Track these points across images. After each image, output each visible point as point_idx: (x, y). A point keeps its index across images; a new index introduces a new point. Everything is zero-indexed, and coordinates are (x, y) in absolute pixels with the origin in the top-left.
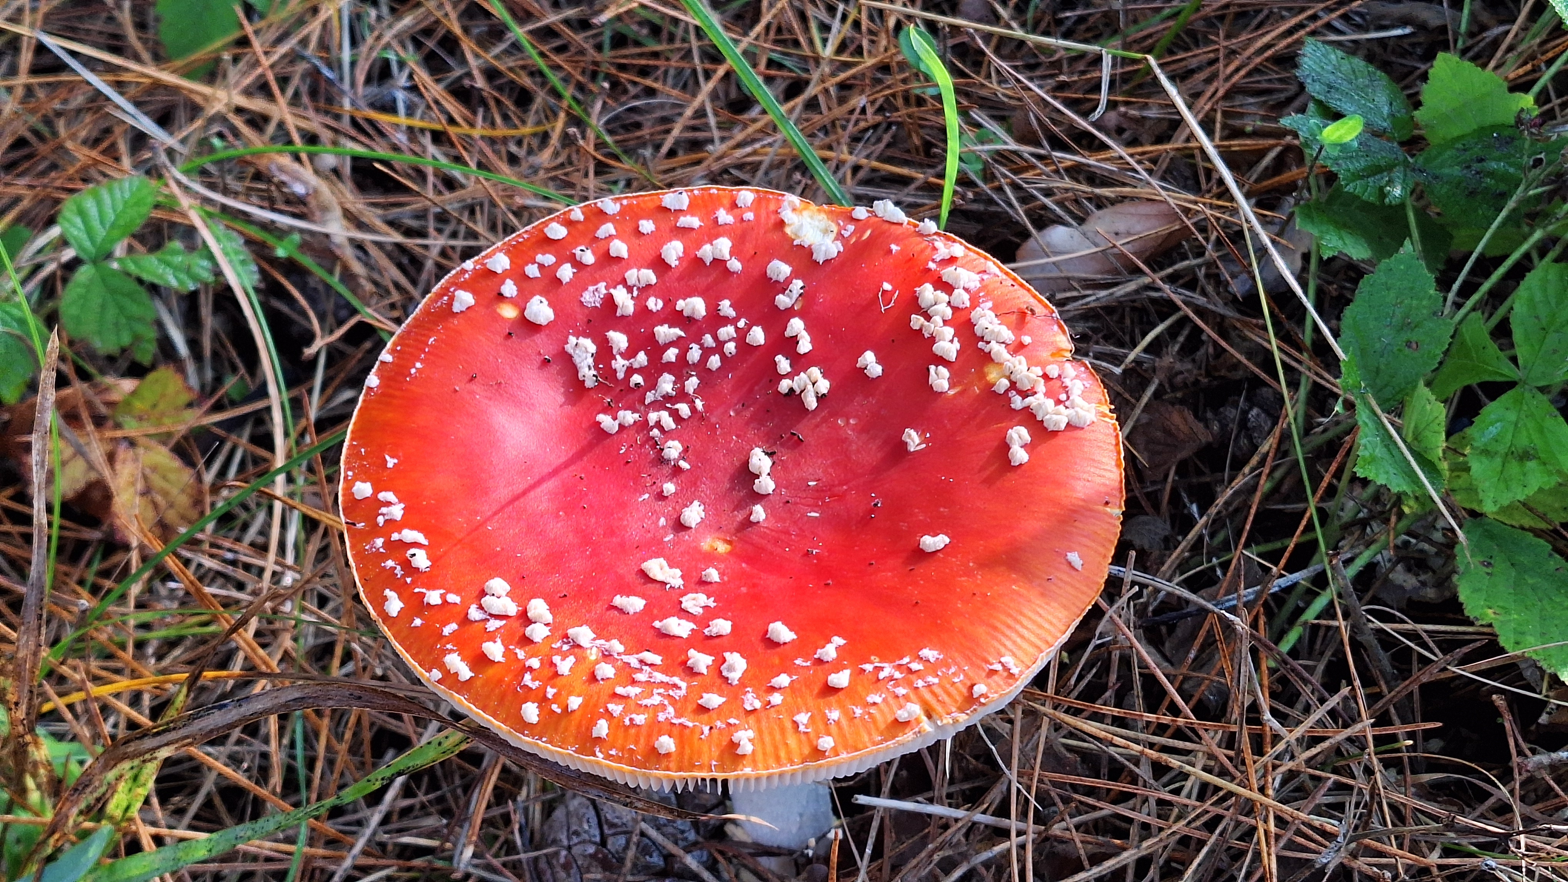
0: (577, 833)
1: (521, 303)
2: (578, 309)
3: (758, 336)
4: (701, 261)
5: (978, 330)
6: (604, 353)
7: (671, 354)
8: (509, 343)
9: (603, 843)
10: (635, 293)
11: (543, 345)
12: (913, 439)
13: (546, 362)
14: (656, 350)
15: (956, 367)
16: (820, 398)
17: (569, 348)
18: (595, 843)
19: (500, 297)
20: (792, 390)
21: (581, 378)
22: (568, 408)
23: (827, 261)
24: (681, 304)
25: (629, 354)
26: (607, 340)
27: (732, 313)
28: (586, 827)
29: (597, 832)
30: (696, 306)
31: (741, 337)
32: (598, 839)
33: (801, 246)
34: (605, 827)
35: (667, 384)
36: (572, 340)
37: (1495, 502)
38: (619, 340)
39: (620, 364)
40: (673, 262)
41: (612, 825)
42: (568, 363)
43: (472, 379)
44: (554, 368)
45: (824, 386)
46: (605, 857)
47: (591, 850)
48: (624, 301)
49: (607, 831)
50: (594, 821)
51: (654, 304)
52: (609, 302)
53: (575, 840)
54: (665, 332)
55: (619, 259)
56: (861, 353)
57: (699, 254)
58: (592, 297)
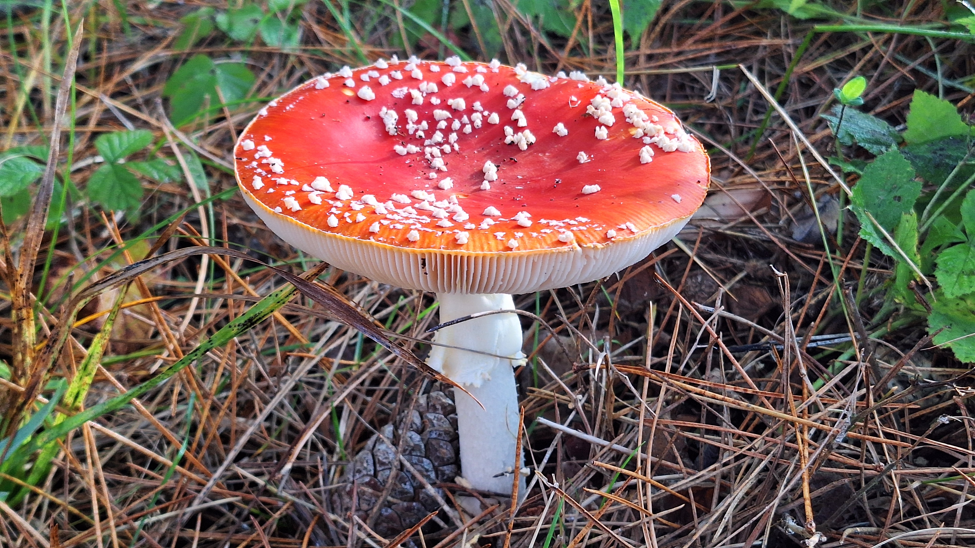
0: (359, 471)
1: (355, 90)
2: (389, 97)
3: (495, 118)
4: (465, 86)
5: (626, 115)
6: (403, 120)
7: (443, 124)
8: (346, 106)
9: (375, 475)
10: (425, 95)
11: (368, 111)
12: (583, 157)
13: (368, 118)
14: (433, 123)
15: (612, 129)
16: (530, 145)
17: (382, 114)
18: (370, 475)
19: (345, 86)
20: (513, 142)
21: (387, 129)
22: (378, 143)
23: (539, 90)
24: (450, 102)
25: (418, 122)
26: (405, 115)
27: (481, 109)
28: (365, 465)
29: (372, 468)
30: (460, 103)
31: (485, 119)
32: (372, 473)
33: (525, 83)
34: (378, 465)
35: (438, 137)
36: (384, 109)
37: (952, 294)
38: (412, 114)
39: (411, 127)
40: (449, 84)
41: (382, 464)
42: (380, 122)
43: (323, 116)
44: (371, 123)
45: (532, 139)
46: (376, 483)
47: (367, 479)
48: (418, 98)
49: (379, 468)
50: (371, 462)
51: (435, 101)
52: (409, 97)
53: (358, 476)
54: (439, 114)
55: (416, 79)
56: (556, 124)
57: (464, 82)
58: (399, 93)
